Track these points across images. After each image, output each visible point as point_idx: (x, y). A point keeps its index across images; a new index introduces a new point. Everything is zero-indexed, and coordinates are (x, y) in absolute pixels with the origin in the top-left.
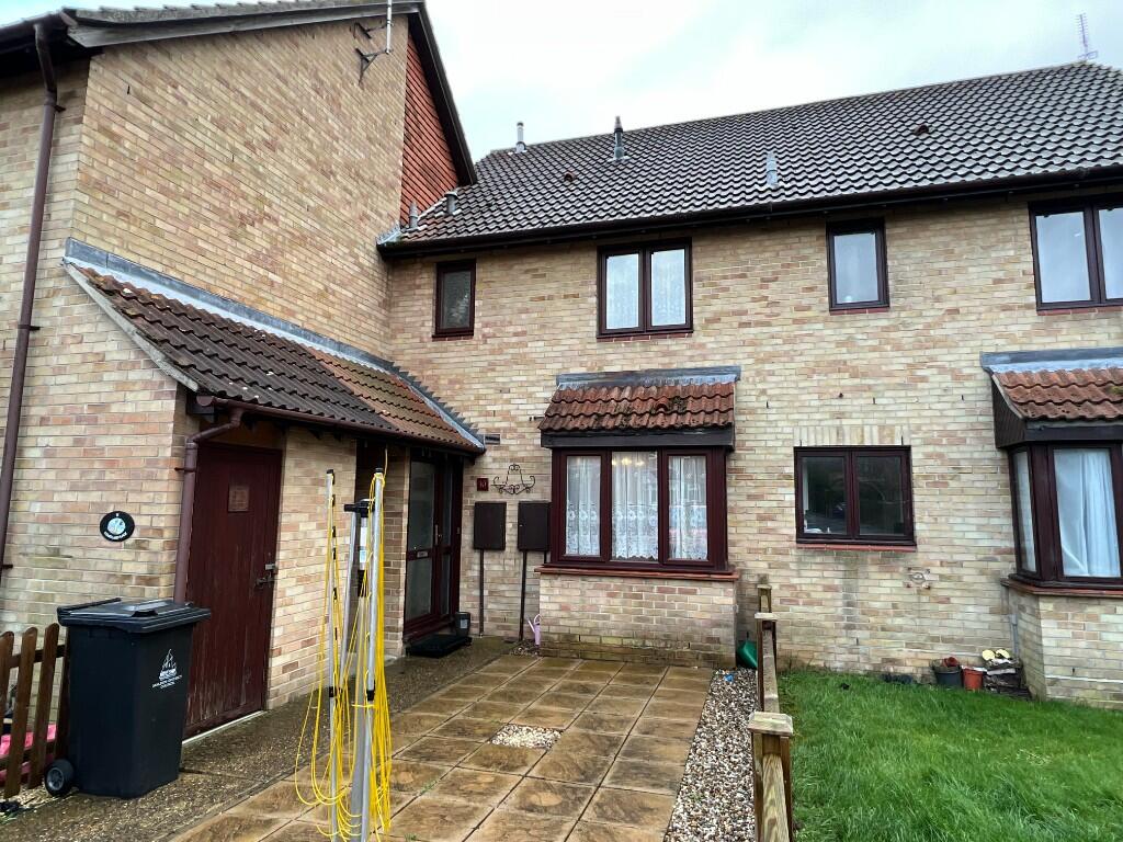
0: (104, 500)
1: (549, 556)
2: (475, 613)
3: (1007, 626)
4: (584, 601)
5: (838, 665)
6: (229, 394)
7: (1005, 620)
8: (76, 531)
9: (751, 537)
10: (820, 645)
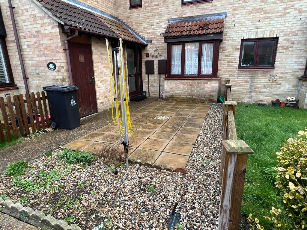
0: (46, 59)
1: (167, 75)
2: (147, 91)
3: (297, 90)
4: (176, 87)
5: (245, 102)
6: (73, 25)
7: (297, 89)
8: (42, 68)
9: (225, 68)
10: (241, 97)
